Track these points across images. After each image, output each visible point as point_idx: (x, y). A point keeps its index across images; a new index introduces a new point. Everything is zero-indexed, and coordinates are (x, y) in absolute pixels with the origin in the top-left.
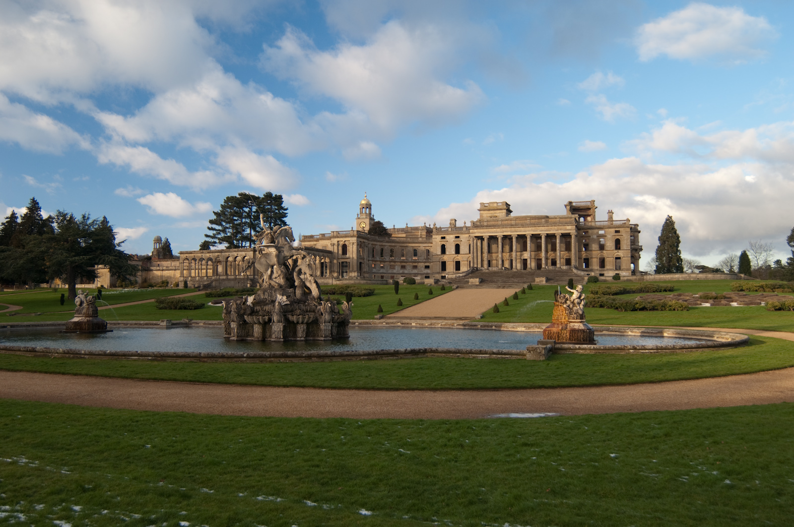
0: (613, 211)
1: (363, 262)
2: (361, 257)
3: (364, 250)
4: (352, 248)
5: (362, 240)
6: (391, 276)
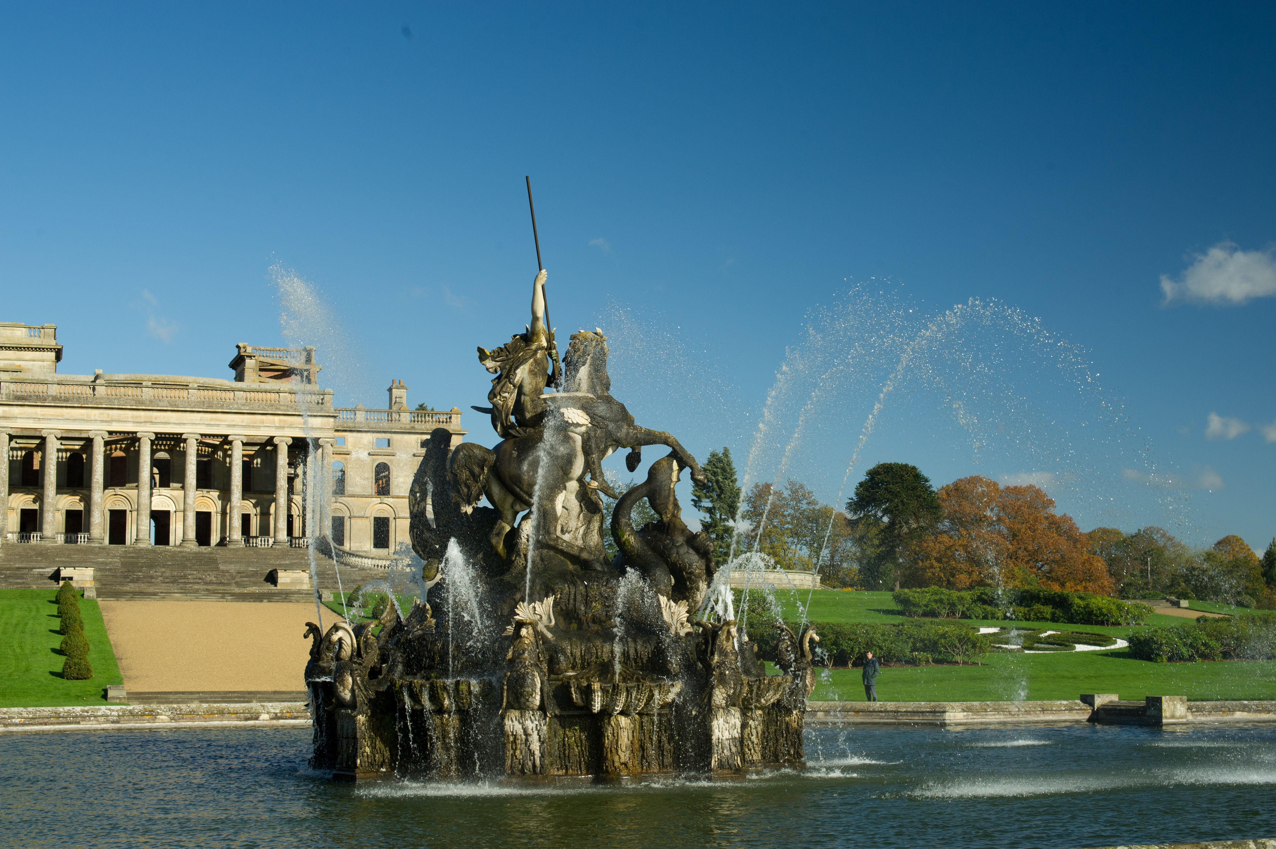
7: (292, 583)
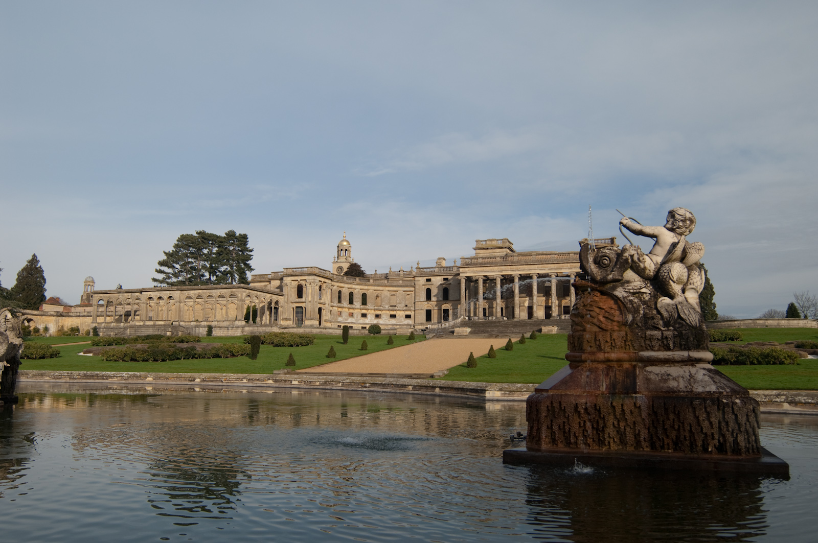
1: (323, 308)
2: (321, 301)
3: (326, 292)
4: (309, 289)
5: (323, 280)
6: (362, 327)
7: (548, 332)
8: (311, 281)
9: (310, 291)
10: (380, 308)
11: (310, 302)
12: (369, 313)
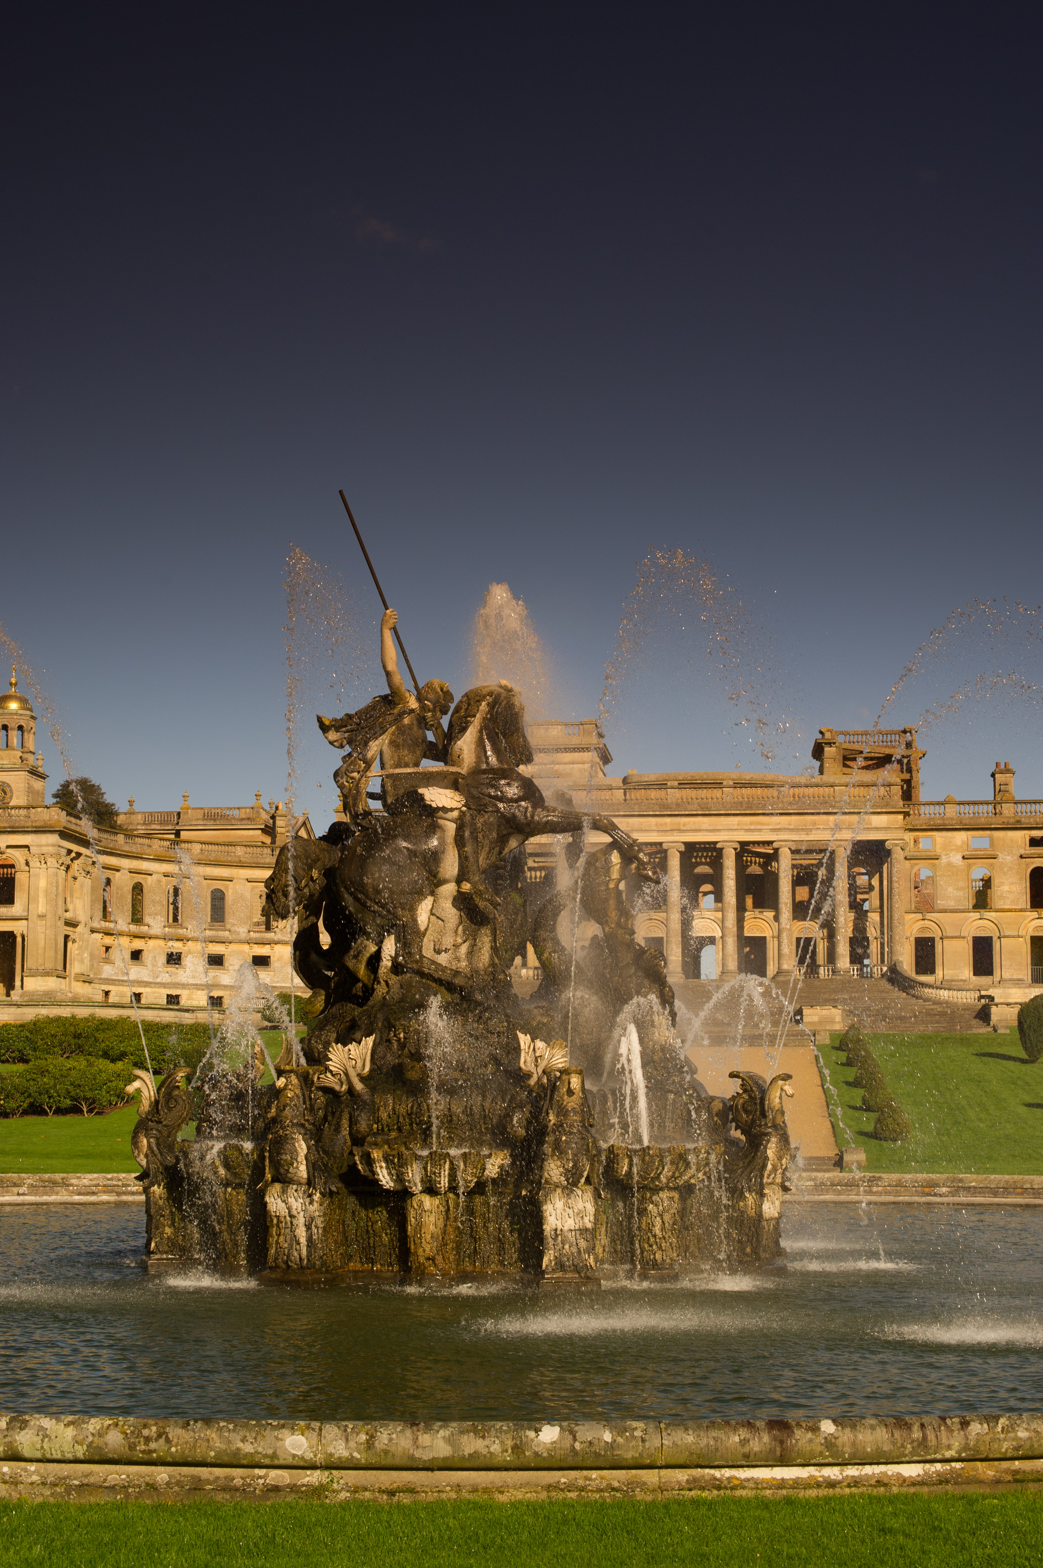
0: (1010, 767)
1: (72, 936)
2: (68, 915)
3: (82, 886)
4: (38, 876)
5: (75, 848)
6: (168, 996)
7: (814, 1022)
8: (45, 850)
9: (43, 883)
10: (221, 933)
11: (42, 917)
12: (189, 952)
